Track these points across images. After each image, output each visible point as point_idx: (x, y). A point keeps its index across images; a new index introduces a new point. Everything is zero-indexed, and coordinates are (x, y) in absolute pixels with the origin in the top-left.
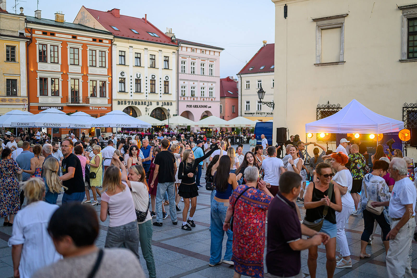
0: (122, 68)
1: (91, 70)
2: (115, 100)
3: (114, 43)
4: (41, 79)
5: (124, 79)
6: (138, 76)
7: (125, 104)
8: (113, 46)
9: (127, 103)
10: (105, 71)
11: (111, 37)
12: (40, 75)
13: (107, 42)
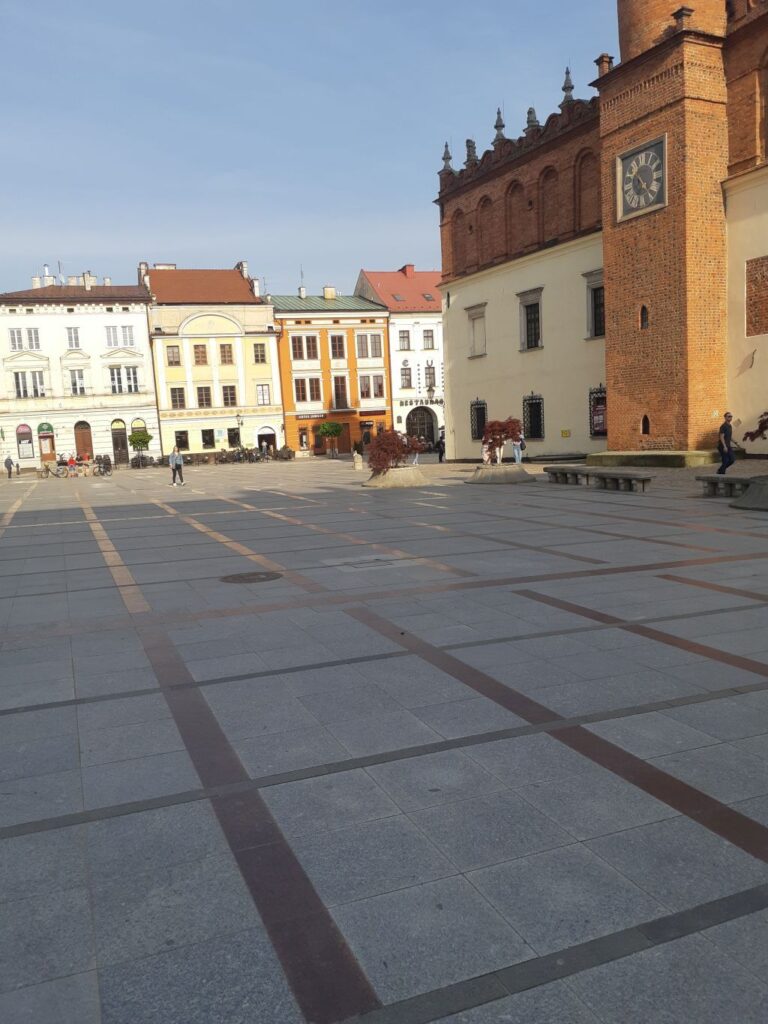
0: (405, 355)
1: (361, 363)
2: (397, 399)
3: (391, 321)
4: (297, 381)
5: (410, 369)
6: (430, 363)
7: (411, 404)
8: (391, 327)
9: (414, 404)
10: (380, 362)
11: (386, 314)
12: (296, 376)
13: (382, 321)
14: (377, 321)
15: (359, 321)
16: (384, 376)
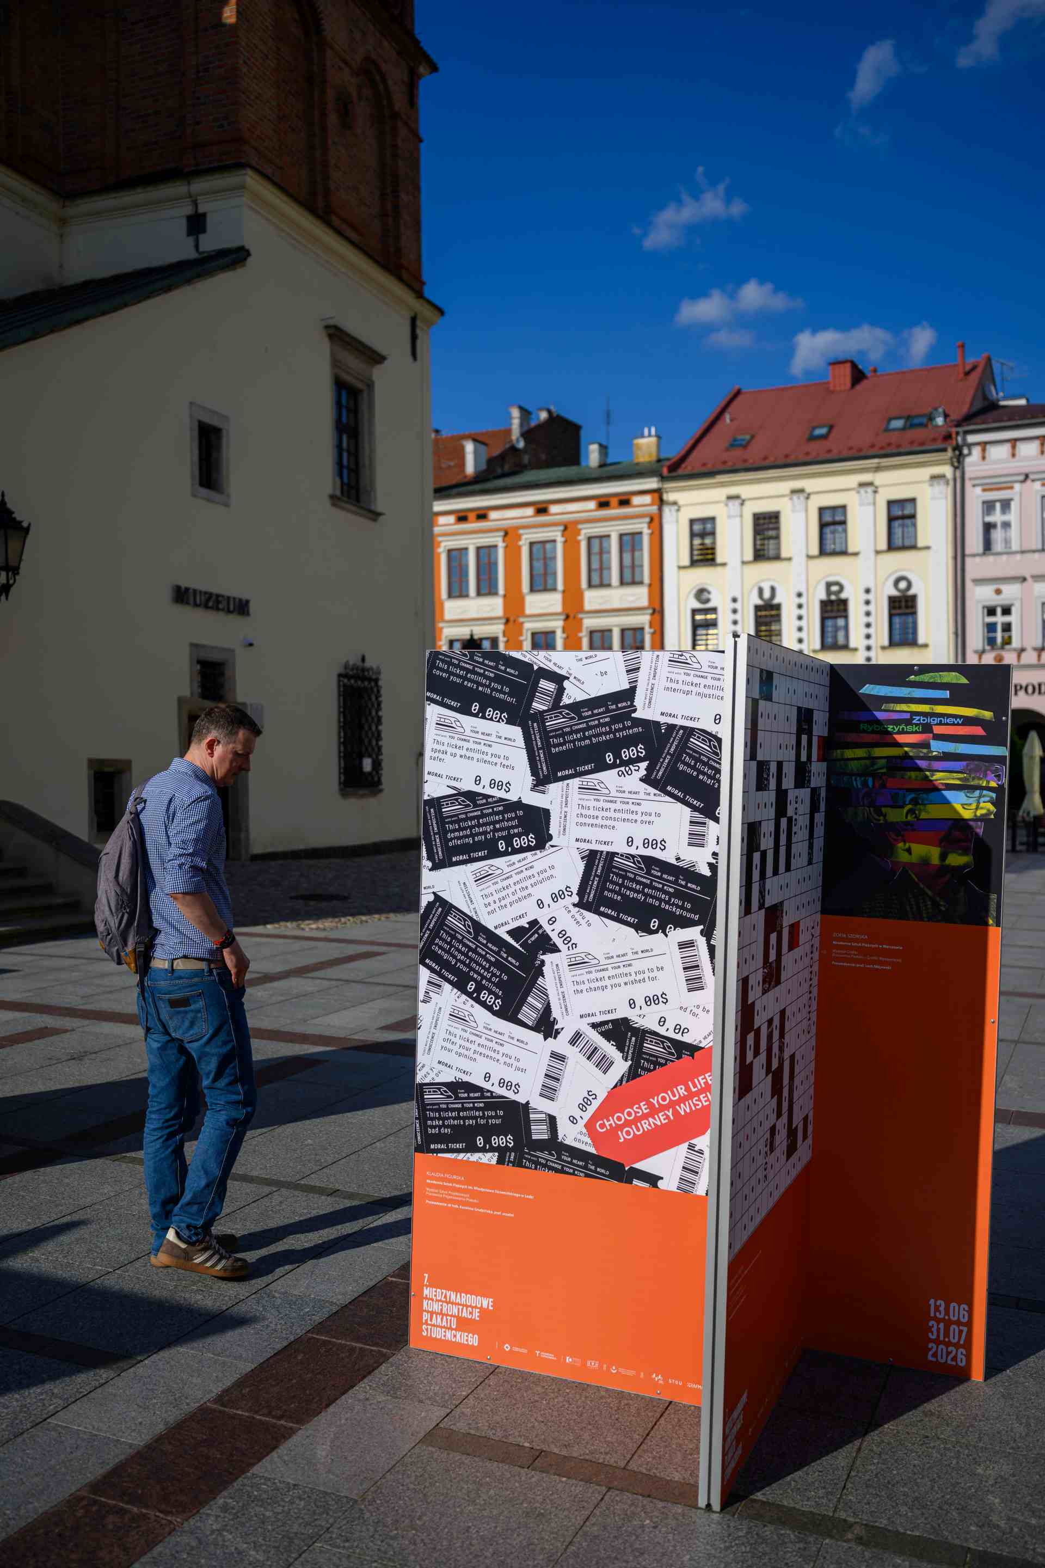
0: (703, 576)
3: (670, 497)
5: (713, 610)
6: (767, 595)
8: (666, 509)
10: (639, 596)
12: (450, 632)
13: (647, 499)
14: (636, 500)
15: (592, 505)
16: (648, 631)
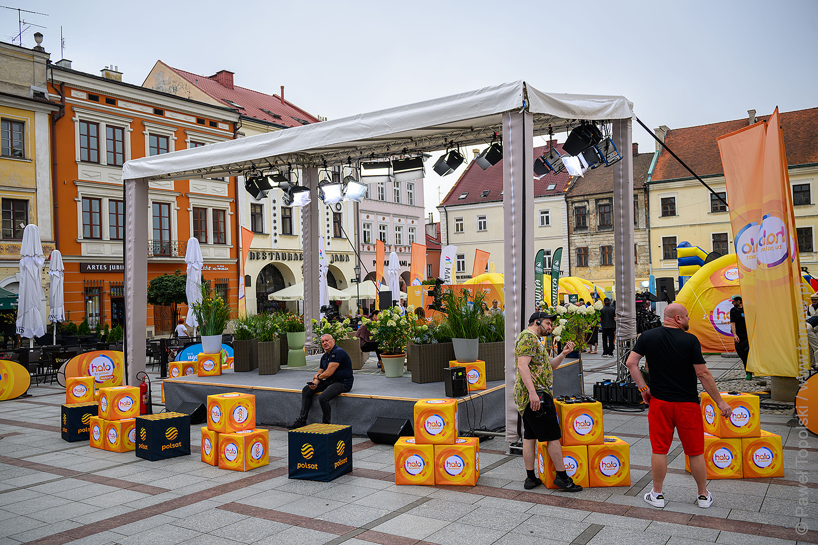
1: (195, 186)
3: (240, 130)
5: (261, 206)
7: (264, 258)
8: (239, 137)
9: (268, 257)
10: (222, 189)
11: (233, 118)
12: (83, 191)
13: (226, 127)
14: (220, 125)
15: (194, 120)
16: (229, 212)
